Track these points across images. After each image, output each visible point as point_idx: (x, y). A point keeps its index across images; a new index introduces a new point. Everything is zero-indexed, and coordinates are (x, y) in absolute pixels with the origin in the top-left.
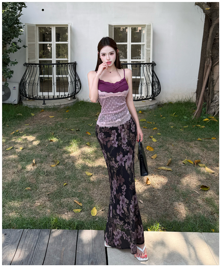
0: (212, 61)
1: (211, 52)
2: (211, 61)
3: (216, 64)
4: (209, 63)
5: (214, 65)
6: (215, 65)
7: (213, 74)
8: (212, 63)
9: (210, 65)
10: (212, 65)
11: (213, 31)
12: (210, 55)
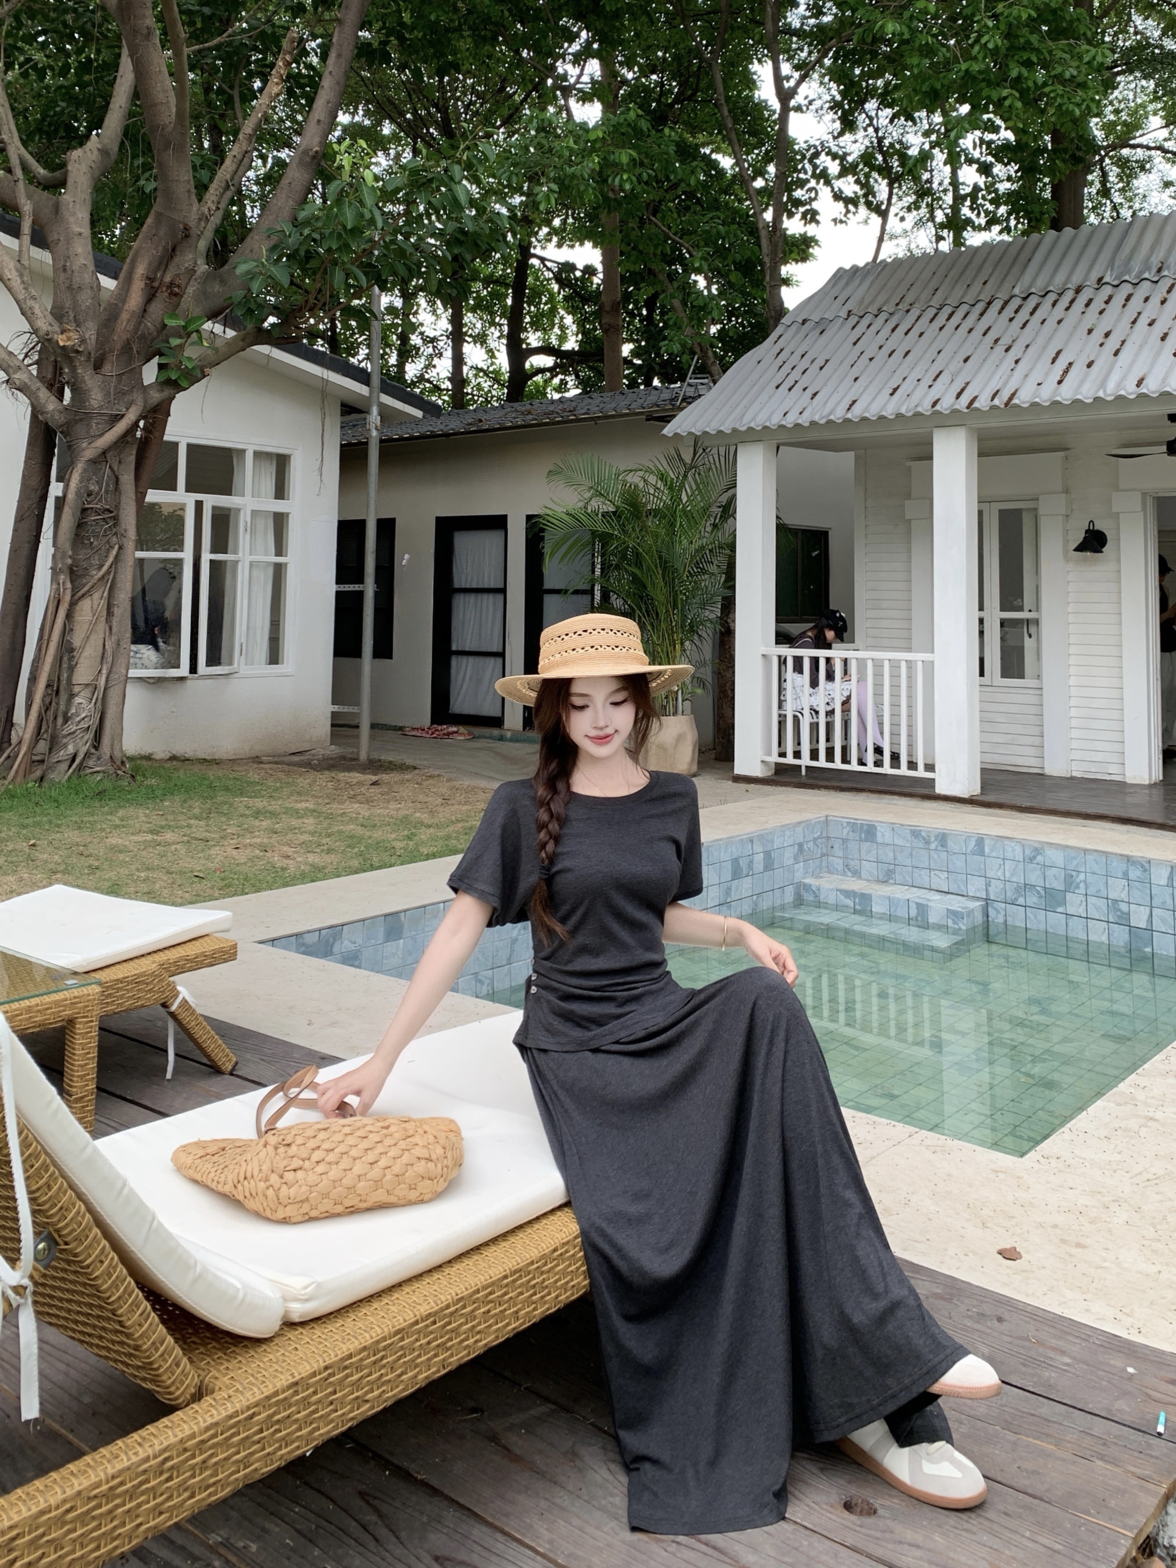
0: (72, 581)
1: (70, 553)
2: (69, 585)
3: (83, 595)
4: (65, 589)
5: (76, 597)
6: (80, 598)
7: (72, 630)
8: (73, 589)
9: (67, 598)
10: (73, 596)
11: (81, 481)
12: (69, 561)
